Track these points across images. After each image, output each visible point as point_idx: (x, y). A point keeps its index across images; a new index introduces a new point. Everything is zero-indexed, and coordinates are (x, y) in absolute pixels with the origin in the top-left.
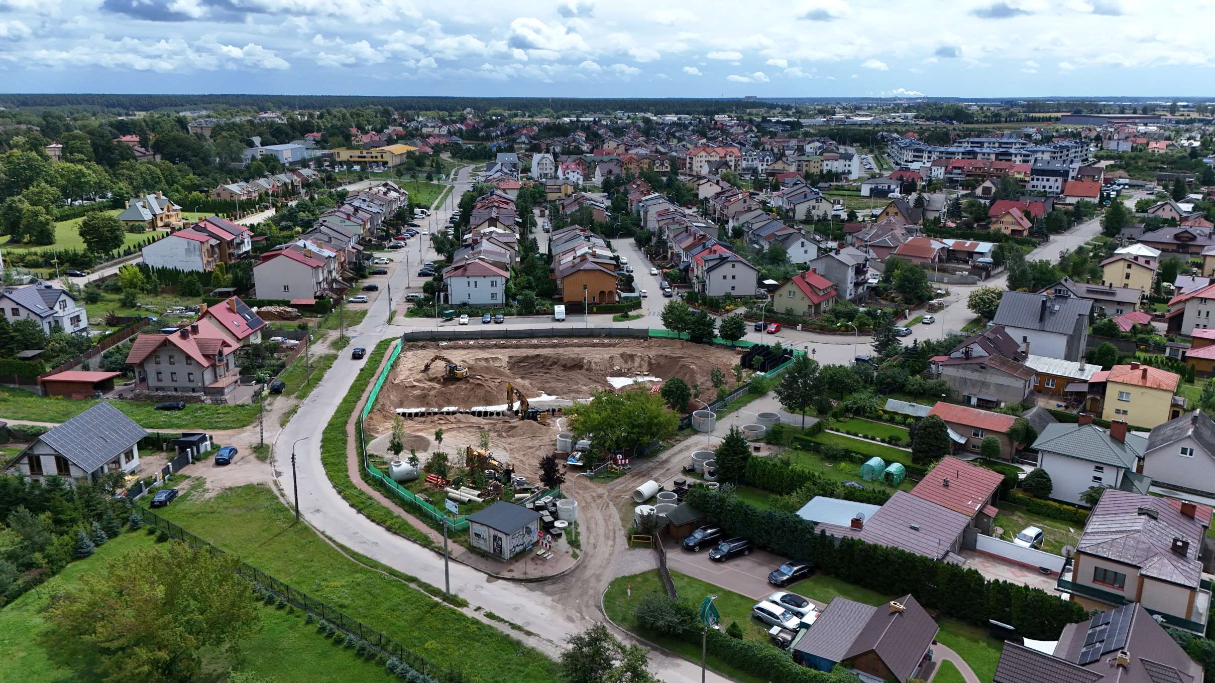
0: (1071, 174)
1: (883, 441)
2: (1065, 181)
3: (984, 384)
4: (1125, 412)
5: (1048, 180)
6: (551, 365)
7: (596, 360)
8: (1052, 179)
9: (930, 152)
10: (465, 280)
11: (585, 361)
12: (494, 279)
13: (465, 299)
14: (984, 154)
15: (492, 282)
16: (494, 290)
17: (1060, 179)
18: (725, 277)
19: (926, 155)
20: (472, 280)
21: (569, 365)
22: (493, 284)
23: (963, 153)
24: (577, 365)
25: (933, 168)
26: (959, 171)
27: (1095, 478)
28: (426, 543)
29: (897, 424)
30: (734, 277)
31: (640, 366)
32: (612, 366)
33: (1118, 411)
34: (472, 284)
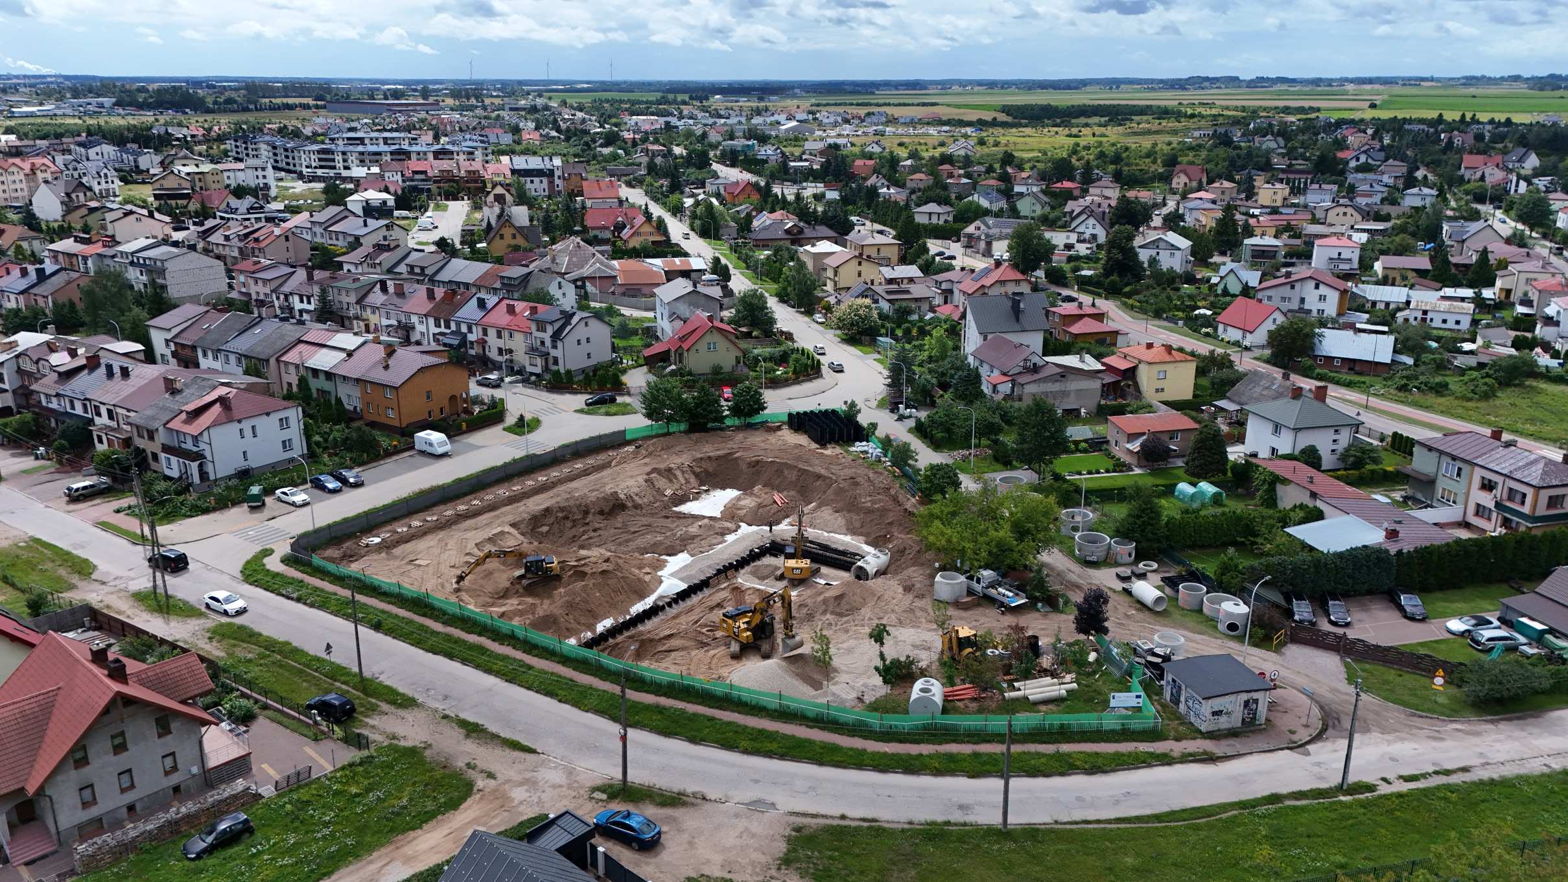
0: (557, 173)
1: (1107, 471)
2: (551, 183)
3: (1065, 394)
4: (1163, 390)
5: (532, 182)
6: (584, 518)
7: (636, 490)
8: (536, 180)
9: (344, 153)
10: (236, 427)
11: (622, 496)
12: (283, 414)
13: (241, 464)
14: (418, 153)
15: (281, 420)
16: (286, 435)
17: (545, 180)
18: (579, 342)
19: (339, 158)
20: (246, 425)
21: (607, 510)
22: (284, 423)
23: (392, 153)
24: (615, 507)
25: (387, 174)
26: (423, 177)
27: (1335, 441)
28: (1166, 760)
29: (1073, 452)
30: (588, 340)
31: (687, 482)
32: (660, 492)
33: (1157, 391)
34: (248, 433)
